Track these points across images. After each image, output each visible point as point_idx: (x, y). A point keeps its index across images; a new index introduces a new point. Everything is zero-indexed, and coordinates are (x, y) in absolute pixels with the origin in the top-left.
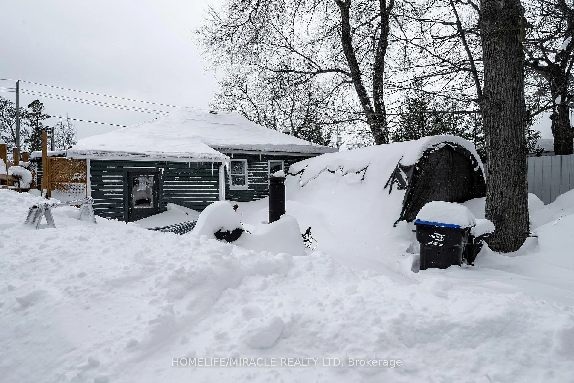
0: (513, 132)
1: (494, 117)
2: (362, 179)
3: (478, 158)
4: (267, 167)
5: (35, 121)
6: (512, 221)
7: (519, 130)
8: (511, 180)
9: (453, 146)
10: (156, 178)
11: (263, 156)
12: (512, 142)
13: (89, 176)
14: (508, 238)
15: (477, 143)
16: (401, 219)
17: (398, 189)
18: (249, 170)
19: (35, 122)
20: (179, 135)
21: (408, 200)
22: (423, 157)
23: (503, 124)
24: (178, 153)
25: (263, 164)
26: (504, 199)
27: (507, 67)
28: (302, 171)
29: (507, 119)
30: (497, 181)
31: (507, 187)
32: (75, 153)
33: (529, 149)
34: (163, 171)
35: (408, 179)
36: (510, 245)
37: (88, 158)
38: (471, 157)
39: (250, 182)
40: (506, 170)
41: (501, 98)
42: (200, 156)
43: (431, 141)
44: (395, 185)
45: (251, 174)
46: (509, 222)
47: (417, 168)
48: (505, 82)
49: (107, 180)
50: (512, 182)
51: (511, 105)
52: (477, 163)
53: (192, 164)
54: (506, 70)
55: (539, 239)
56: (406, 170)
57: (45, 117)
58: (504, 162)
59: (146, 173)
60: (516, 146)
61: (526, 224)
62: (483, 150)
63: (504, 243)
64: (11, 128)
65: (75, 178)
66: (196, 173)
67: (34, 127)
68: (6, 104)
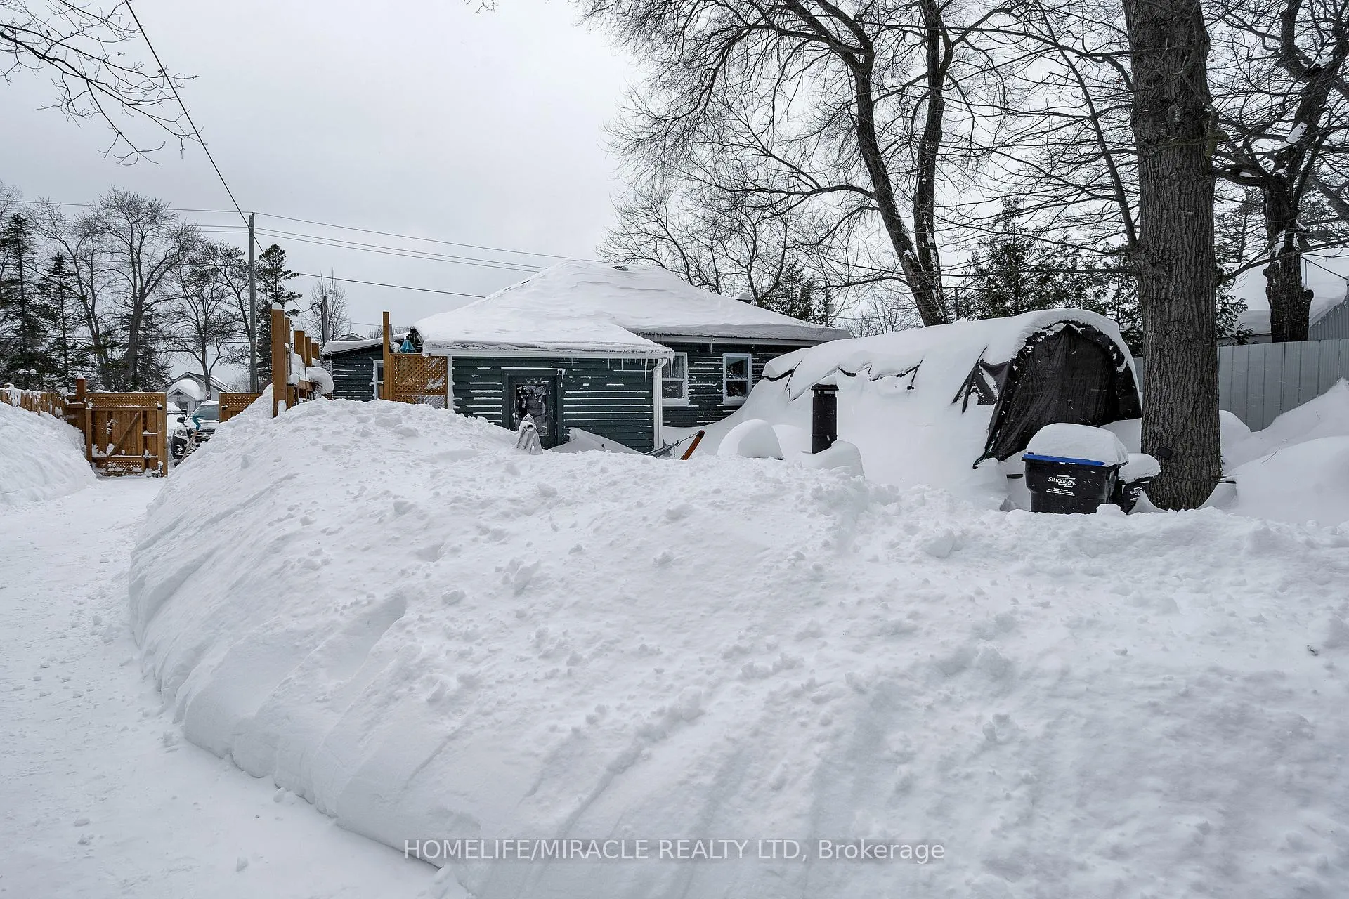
0: (1194, 306)
1: (1158, 280)
2: (910, 388)
3: (1124, 349)
4: (721, 366)
5: (272, 282)
6: (1191, 458)
7: (1203, 298)
8: (1190, 387)
9: (1078, 327)
10: (553, 386)
11: (715, 346)
12: (1192, 322)
13: (451, 384)
14: (1183, 487)
15: (1121, 321)
16: (986, 456)
17: (979, 404)
18: (690, 371)
19: (271, 285)
20: (571, 310)
21: (998, 424)
22: (1025, 347)
23: (1175, 294)
24: (589, 344)
25: (715, 360)
26: (1175, 421)
27: (1183, 196)
28: (791, 372)
29: (1183, 283)
30: (1164, 391)
31: (1182, 400)
32: (433, 346)
33: (1222, 331)
34: (563, 374)
35: (998, 387)
36: (1186, 499)
37: (450, 354)
38: (1111, 347)
39: (692, 393)
40: (1181, 371)
41: (1172, 248)
42: (626, 349)
43: (1039, 319)
44: (974, 397)
45: (694, 378)
46: (1185, 460)
47: (1015, 368)
48: (1180, 221)
49: (478, 390)
50: (1190, 391)
51: (1191, 259)
52: (1123, 357)
54: (1182, 201)
55: (1238, 486)
56: (993, 370)
57: (289, 275)
58: (1177, 357)
59: (536, 378)
60: (1198, 329)
61: (1215, 464)
62: (1133, 332)
63: (1176, 496)
64: (239, 297)
65: (430, 386)
66: (617, 378)
67: (270, 294)
68: (230, 254)
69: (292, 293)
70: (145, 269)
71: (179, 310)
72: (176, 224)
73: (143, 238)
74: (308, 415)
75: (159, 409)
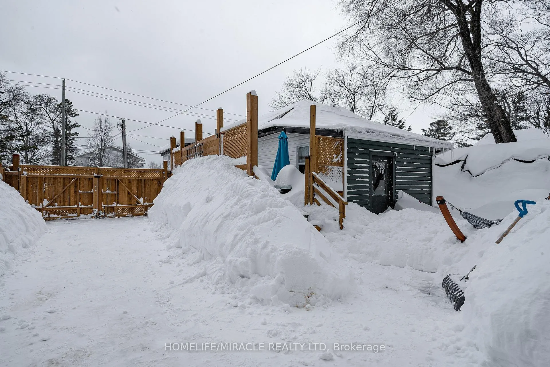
13: (346, 158)
34: (396, 155)
49: (359, 164)
57: (74, 115)
65: (334, 160)
68: (50, 101)
75: (96, 177)
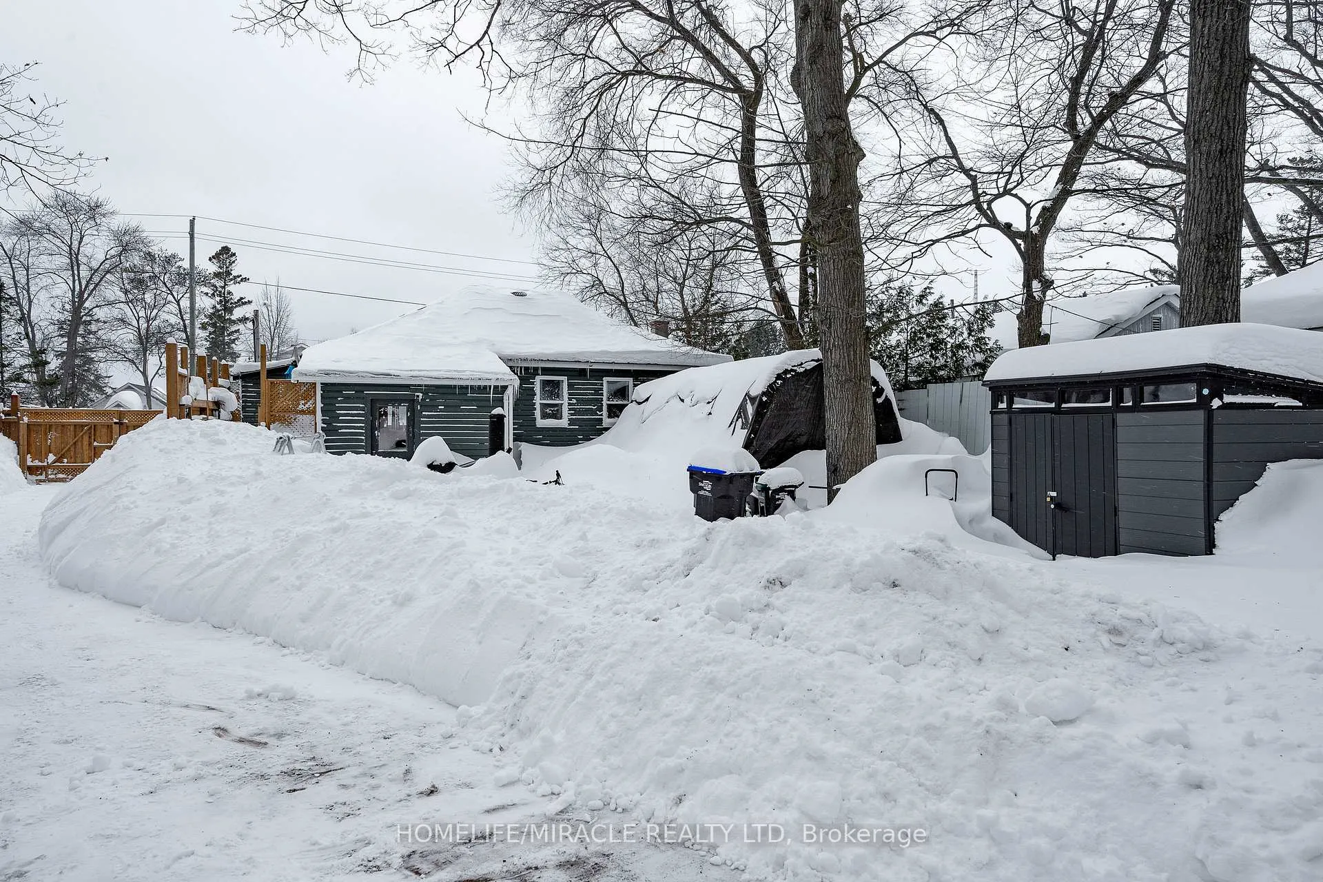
2: (710, 414)
3: (884, 382)
4: (602, 389)
5: (221, 287)
6: (848, 473)
7: (852, 353)
10: (412, 410)
11: (592, 370)
13: (319, 405)
17: (741, 428)
18: (570, 394)
19: (220, 289)
20: (455, 337)
21: (747, 445)
22: (775, 382)
23: (834, 345)
24: (442, 373)
25: (596, 384)
28: (650, 398)
32: (302, 374)
34: (421, 397)
35: (753, 414)
37: (319, 380)
39: (572, 414)
42: (473, 377)
43: (791, 359)
44: (739, 423)
45: (574, 401)
46: (843, 474)
47: (764, 399)
49: (344, 411)
53: (461, 387)
56: (753, 400)
57: (239, 280)
59: (396, 401)
64: (179, 305)
65: (301, 407)
66: (469, 401)
67: (218, 299)
68: (169, 260)
69: (242, 298)
70: (85, 273)
71: (120, 316)
72: (117, 223)
73: (82, 239)
74: (159, 429)
75: (116, 423)
